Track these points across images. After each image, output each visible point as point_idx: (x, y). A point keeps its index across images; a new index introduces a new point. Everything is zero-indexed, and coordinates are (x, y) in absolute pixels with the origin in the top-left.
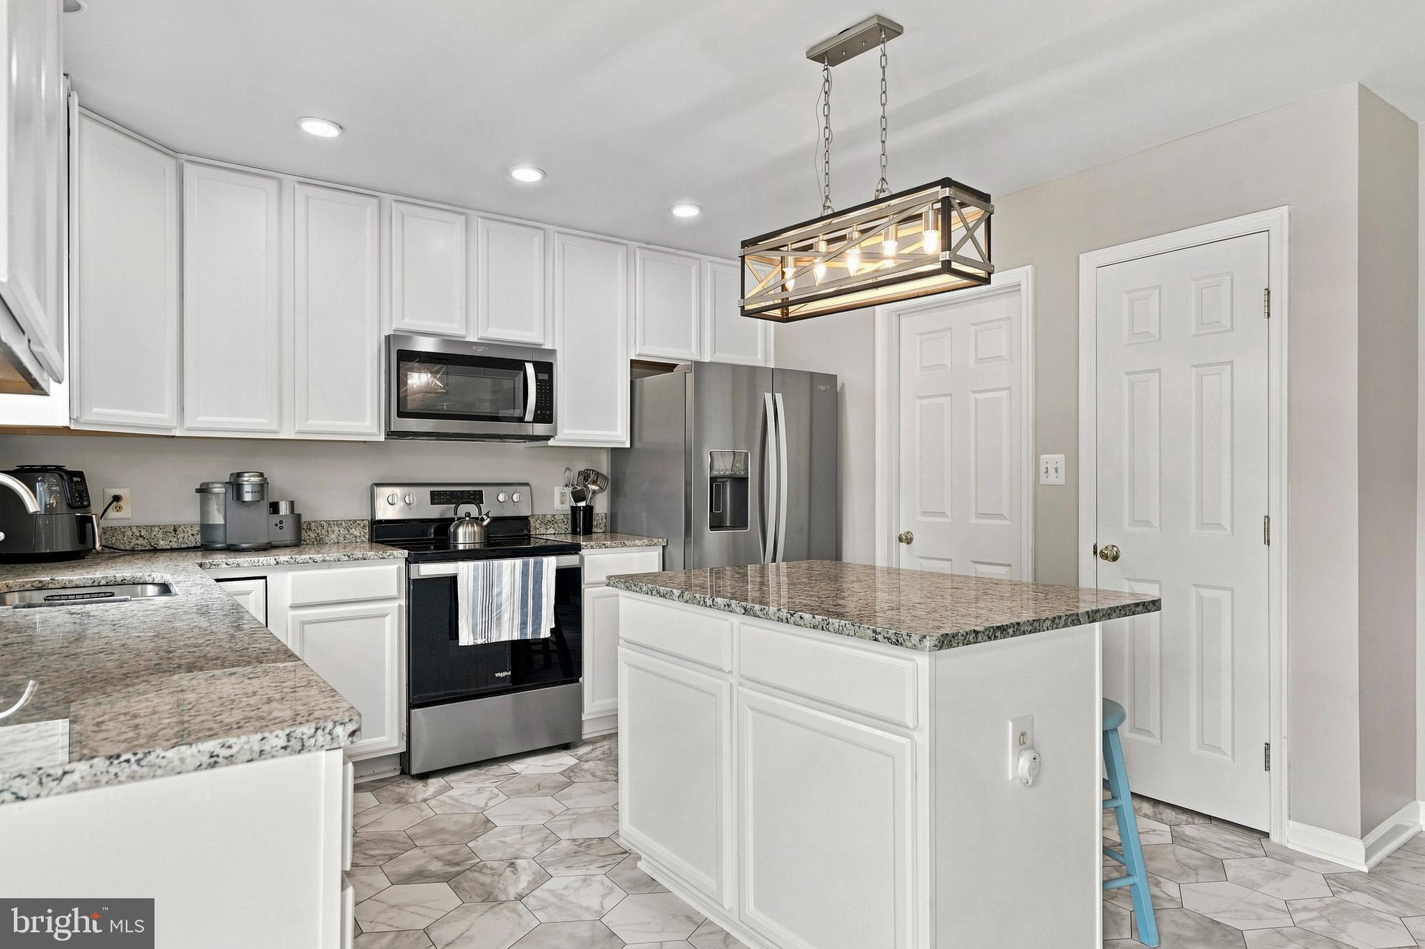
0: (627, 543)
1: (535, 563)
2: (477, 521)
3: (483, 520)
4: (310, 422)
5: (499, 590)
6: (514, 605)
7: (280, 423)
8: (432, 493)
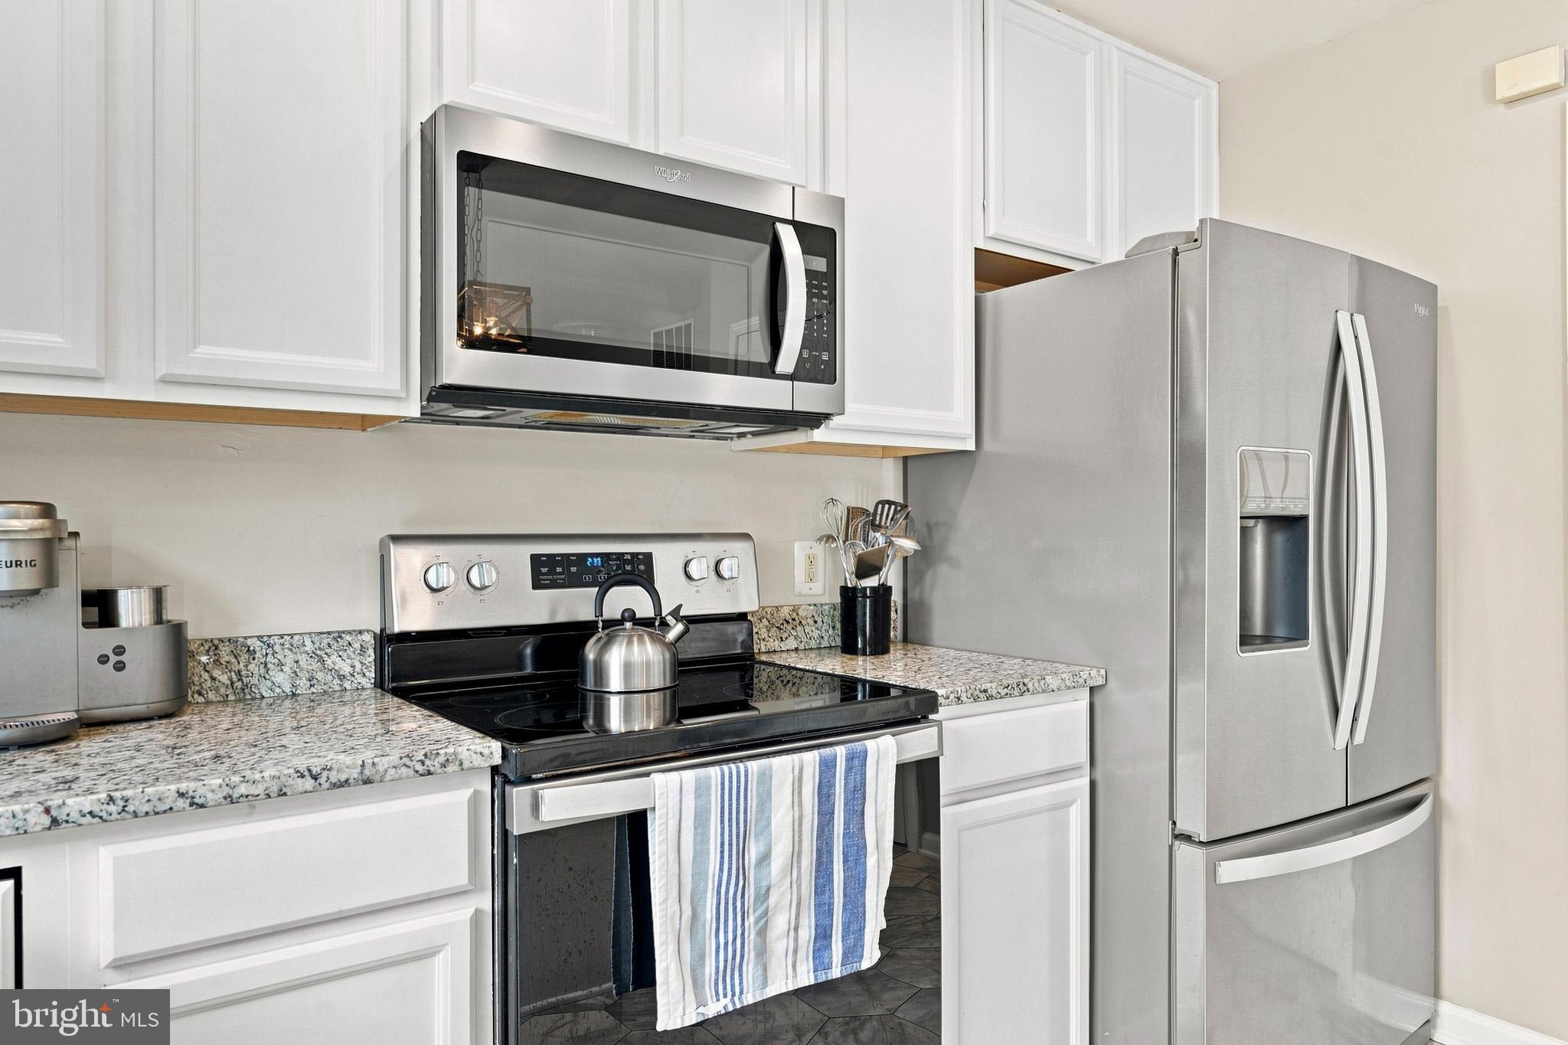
0: (1030, 686)
1: (850, 758)
2: (653, 625)
3: (664, 624)
4: (203, 350)
5: (762, 848)
6: (799, 886)
7: (108, 347)
8: (535, 559)
